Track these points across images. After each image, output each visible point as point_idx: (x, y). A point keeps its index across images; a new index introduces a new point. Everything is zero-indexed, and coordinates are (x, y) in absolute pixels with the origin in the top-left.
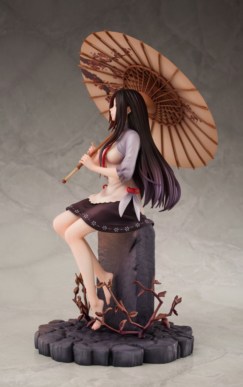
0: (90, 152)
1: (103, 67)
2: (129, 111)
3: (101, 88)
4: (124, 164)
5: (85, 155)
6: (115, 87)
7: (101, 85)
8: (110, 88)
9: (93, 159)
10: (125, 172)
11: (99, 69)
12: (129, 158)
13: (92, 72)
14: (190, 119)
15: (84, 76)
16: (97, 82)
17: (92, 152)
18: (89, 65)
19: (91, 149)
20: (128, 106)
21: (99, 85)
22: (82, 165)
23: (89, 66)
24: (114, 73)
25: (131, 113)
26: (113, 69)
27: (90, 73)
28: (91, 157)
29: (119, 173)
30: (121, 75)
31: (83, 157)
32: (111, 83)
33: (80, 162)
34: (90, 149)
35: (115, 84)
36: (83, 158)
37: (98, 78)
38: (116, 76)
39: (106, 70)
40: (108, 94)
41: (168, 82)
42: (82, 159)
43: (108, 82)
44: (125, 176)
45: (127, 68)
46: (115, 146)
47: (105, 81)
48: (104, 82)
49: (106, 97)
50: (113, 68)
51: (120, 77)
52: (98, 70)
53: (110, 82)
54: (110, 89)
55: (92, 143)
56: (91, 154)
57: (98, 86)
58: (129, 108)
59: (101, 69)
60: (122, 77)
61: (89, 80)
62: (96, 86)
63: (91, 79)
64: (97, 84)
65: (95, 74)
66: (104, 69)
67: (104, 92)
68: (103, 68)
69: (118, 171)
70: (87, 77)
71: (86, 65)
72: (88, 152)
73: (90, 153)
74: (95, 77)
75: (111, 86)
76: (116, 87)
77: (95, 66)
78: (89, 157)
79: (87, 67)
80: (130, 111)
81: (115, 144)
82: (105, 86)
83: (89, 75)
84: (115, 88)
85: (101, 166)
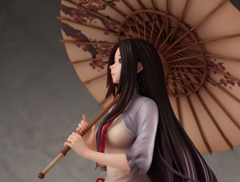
0: (81, 129)
1: (91, 18)
2: (140, 69)
3: (85, 50)
4: (137, 148)
5: (73, 133)
6: (104, 46)
7: (86, 46)
8: (97, 48)
9: (85, 140)
10: (140, 160)
11: (85, 21)
12: (144, 139)
13: (76, 26)
14: (219, 84)
15: (63, 33)
16: (81, 41)
17: (83, 129)
18: (72, 16)
19: (82, 125)
20: (138, 62)
21: (82, 44)
22: (69, 148)
23: (72, 18)
24: (106, 27)
25: (142, 71)
26: (107, 20)
27: (72, 29)
28: (82, 135)
29: (130, 162)
30: (116, 28)
31: (70, 136)
32: (101, 42)
33: (66, 144)
34: (80, 125)
35: (105, 42)
36: (71, 138)
37: (83, 36)
38: (108, 31)
39: (95, 22)
40: (94, 57)
41: (191, 30)
42: (68, 139)
43: (96, 40)
44: (141, 166)
45: (127, 17)
46: (121, 121)
47: (91, 39)
48: (90, 41)
49: (91, 62)
50: (105, 19)
51: (114, 32)
52: (83, 23)
53: (98, 40)
54: (97, 50)
55: (84, 115)
56: (83, 132)
57: (82, 46)
58: (141, 64)
59: (88, 21)
60: (117, 33)
61: (70, 38)
62: (79, 46)
63: (73, 37)
64: (81, 43)
65: (79, 29)
66: (93, 22)
67: (88, 55)
68: (91, 20)
69: (129, 159)
70: (68, 34)
71: (68, 16)
72: (77, 129)
73: (80, 131)
74: (78, 34)
75: (99, 46)
76: (106, 47)
77: (81, 17)
78: (80, 136)
79: (69, 20)
80: (142, 69)
81: (121, 117)
82: (91, 46)
83: (70, 32)
84: (104, 49)
85: (98, 151)
